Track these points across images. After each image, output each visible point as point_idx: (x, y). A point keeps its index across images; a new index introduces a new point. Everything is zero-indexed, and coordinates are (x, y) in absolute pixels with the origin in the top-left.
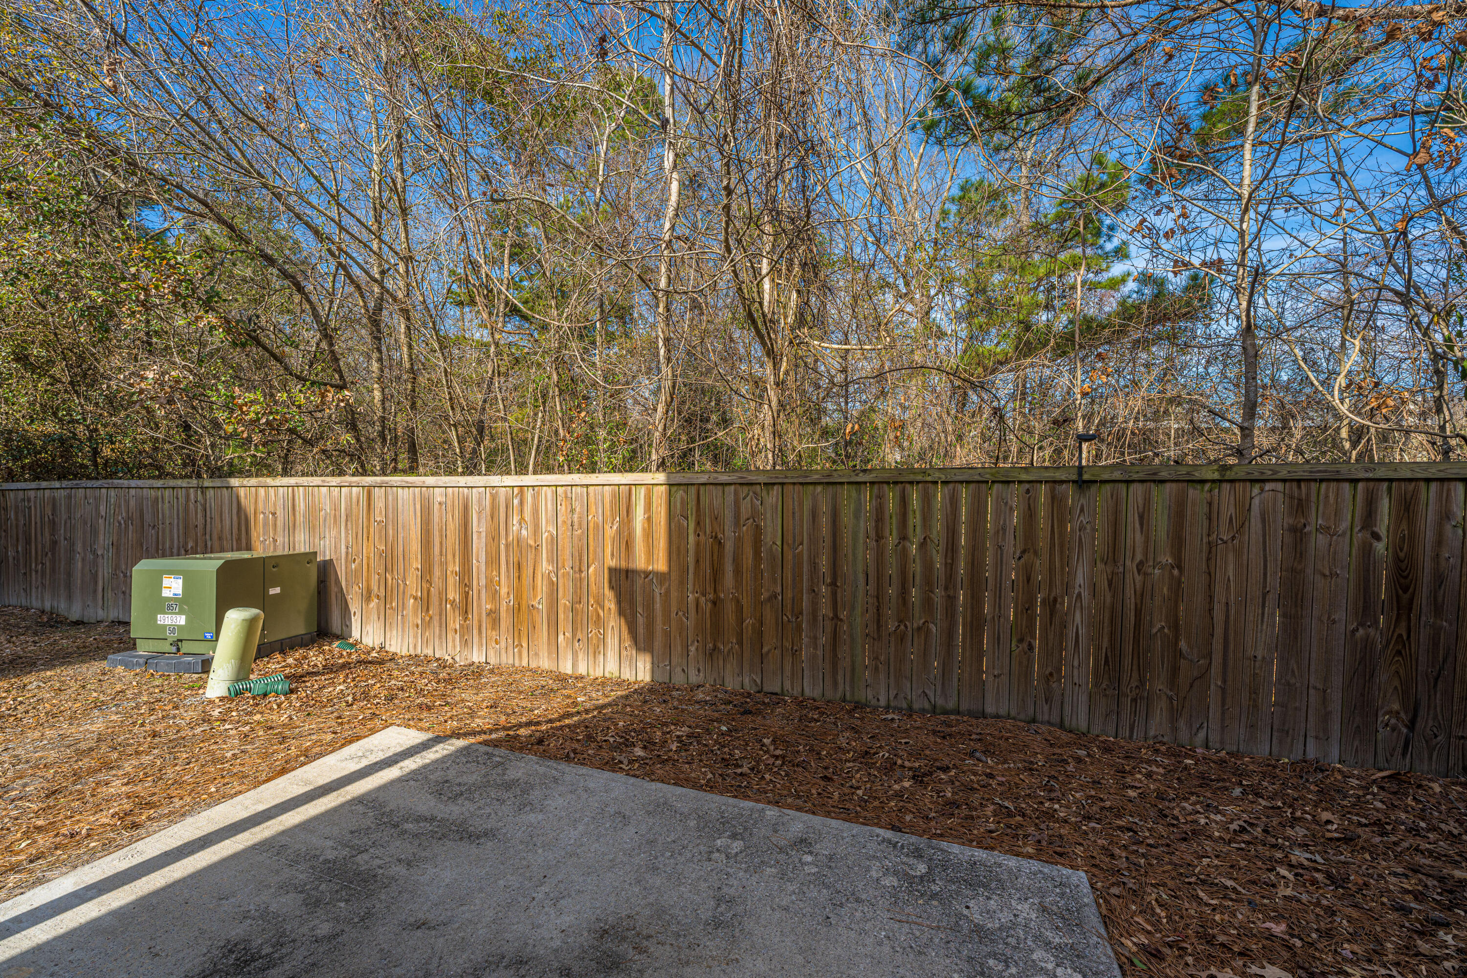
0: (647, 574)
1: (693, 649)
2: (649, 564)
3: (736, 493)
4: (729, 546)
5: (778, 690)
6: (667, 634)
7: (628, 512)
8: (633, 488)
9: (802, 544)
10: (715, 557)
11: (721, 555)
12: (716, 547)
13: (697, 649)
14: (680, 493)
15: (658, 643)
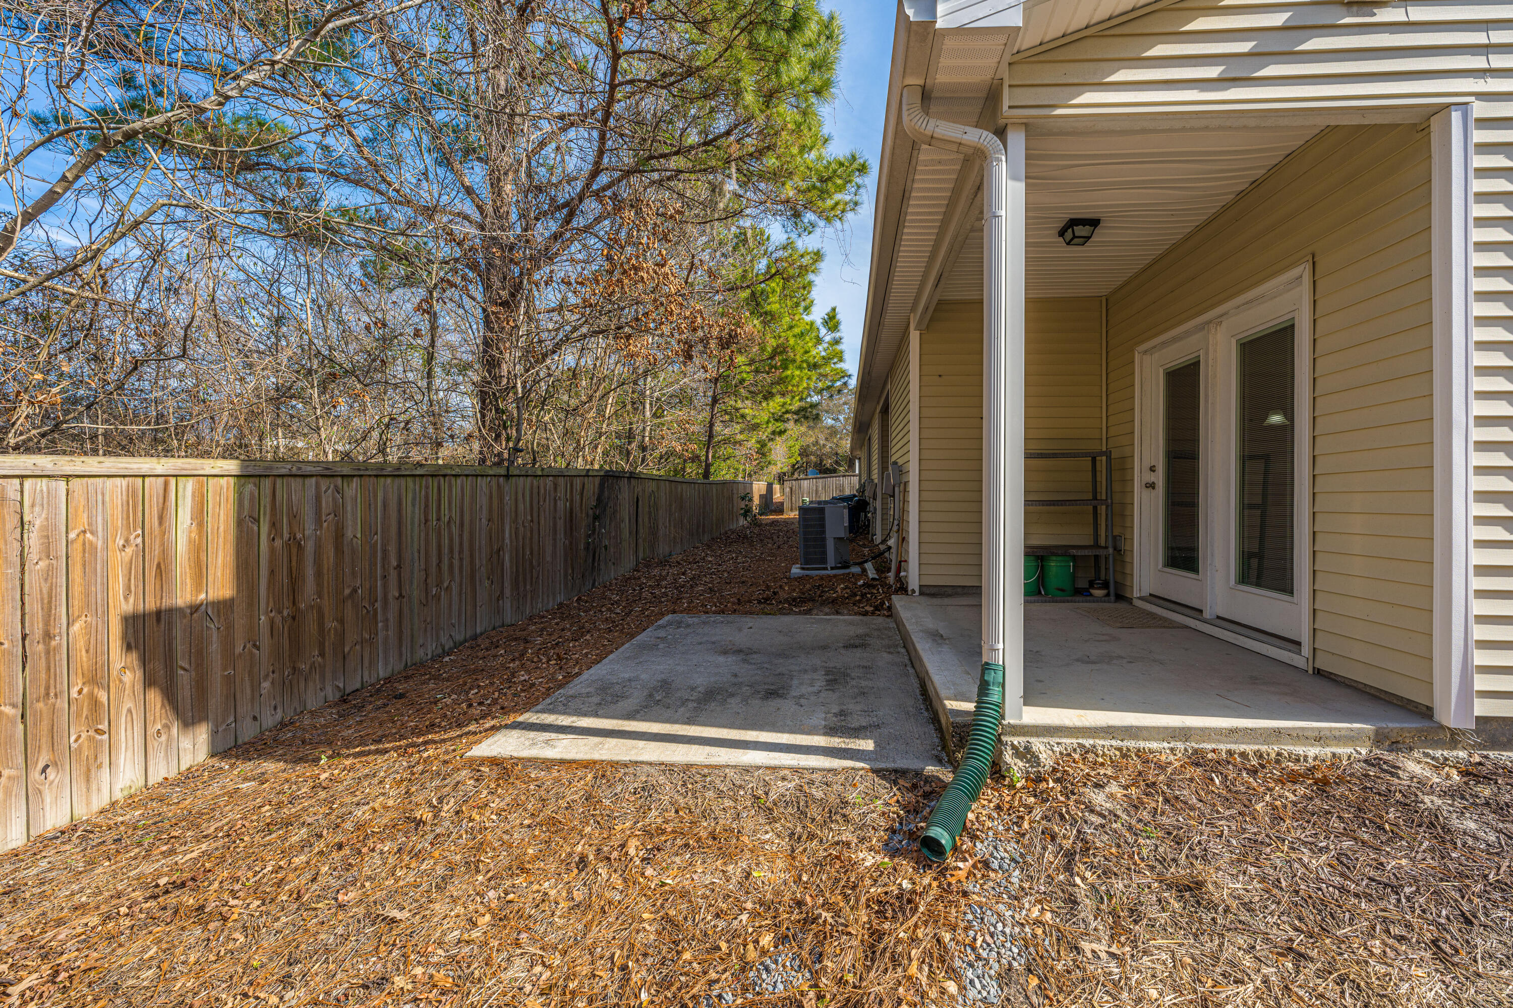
0: (195, 608)
1: (266, 685)
2: (199, 591)
3: (317, 483)
4: (310, 547)
5: (358, 686)
6: (229, 681)
7: (161, 519)
8: (173, 481)
9: (376, 533)
10: (294, 563)
11: (300, 560)
12: (294, 551)
13: (272, 683)
14: (250, 487)
15: (215, 700)
